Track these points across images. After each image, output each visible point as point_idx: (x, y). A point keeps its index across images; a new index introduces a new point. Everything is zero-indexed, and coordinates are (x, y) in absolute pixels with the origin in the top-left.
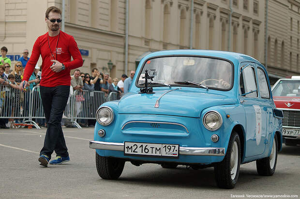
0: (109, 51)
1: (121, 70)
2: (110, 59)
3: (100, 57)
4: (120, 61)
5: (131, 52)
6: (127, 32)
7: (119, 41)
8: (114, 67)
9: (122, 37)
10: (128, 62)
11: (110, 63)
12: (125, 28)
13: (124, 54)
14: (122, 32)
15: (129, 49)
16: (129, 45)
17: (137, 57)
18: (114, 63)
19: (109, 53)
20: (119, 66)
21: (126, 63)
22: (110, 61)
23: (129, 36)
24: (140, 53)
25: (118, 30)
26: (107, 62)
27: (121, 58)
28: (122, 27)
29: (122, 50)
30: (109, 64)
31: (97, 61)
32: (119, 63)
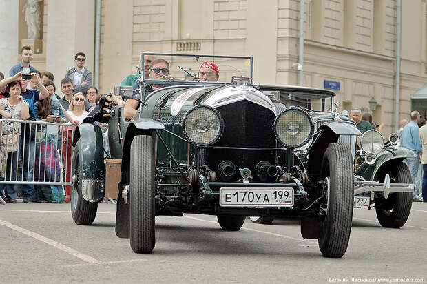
0: (372, 84)
1: (388, 112)
2: (372, 95)
3: (357, 93)
4: (388, 99)
5: (404, 84)
6: (398, 54)
7: (387, 68)
8: (378, 107)
9: (391, 61)
10: (400, 100)
11: (373, 101)
12: (395, 47)
13: (394, 87)
14: (390, 54)
15: (401, 80)
16: (401, 74)
17: (413, 92)
18: (379, 102)
19: (372, 87)
20: (386, 106)
21: (397, 101)
22: (373, 98)
23: (401, 59)
24: (419, 86)
25: (384, 50)
26: (368, 100)
27: (388, 93)
28: (390, 45)
29: (390, 82)
30: (370, 103)
31: (353, 98)
32: (386, 101)
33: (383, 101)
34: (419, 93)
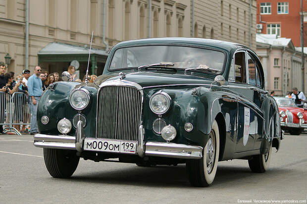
0: (6, 43)
1: (20, 65)
2: (7, 52)
4: (20, 55)
5: (32, 43)
6: (27, 20)
7: (18, 31)
8: (12, 61)
9: (21, 25)
10: (29, 56)
11: (8, 56)
12: (25, 14)
13: (24, 45)
14: (21, 20)
15: (29, 40)
16: (29, 35)
17: (39, 49)
18: (13, 58)
19: (7, 45)
20: (18, 61)
21: (27, 56)
22: (8, 54)
23: (29, 24)
24: (43, 45)
25: (17, 17)
26: (5, 55)
27: (20, 50)
28: (21, 13)
29: (21, 41)
30: (5, 58)
32: (18, 56)
33: (15, 57)
34: (44, 50)
